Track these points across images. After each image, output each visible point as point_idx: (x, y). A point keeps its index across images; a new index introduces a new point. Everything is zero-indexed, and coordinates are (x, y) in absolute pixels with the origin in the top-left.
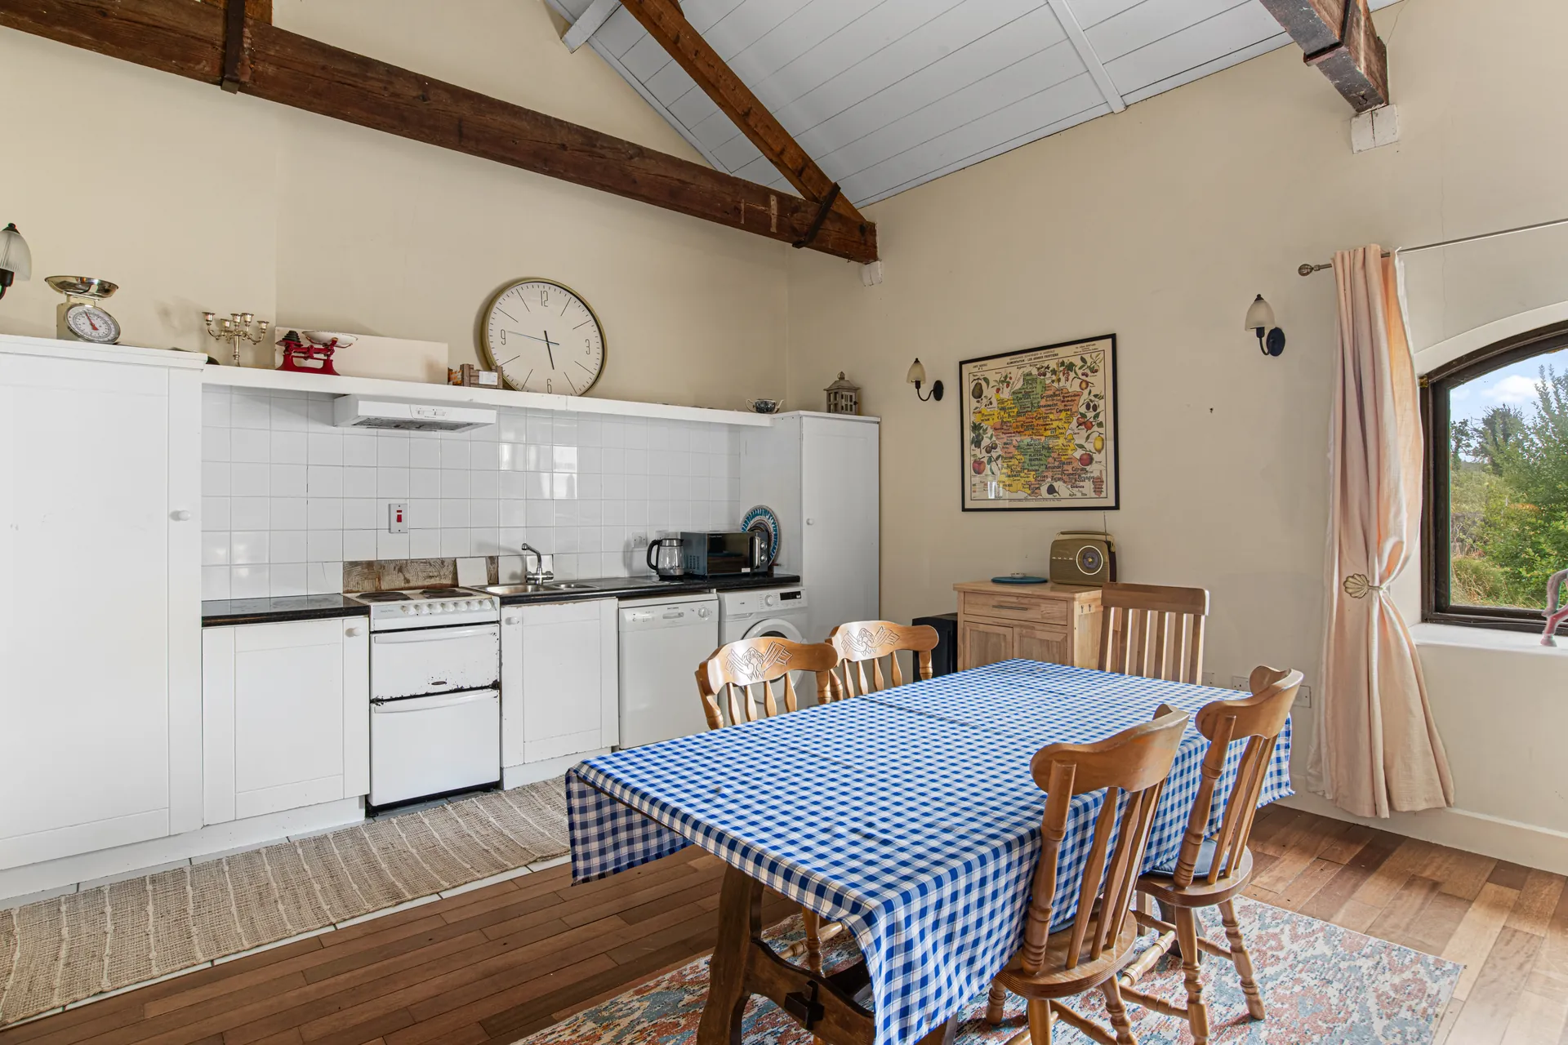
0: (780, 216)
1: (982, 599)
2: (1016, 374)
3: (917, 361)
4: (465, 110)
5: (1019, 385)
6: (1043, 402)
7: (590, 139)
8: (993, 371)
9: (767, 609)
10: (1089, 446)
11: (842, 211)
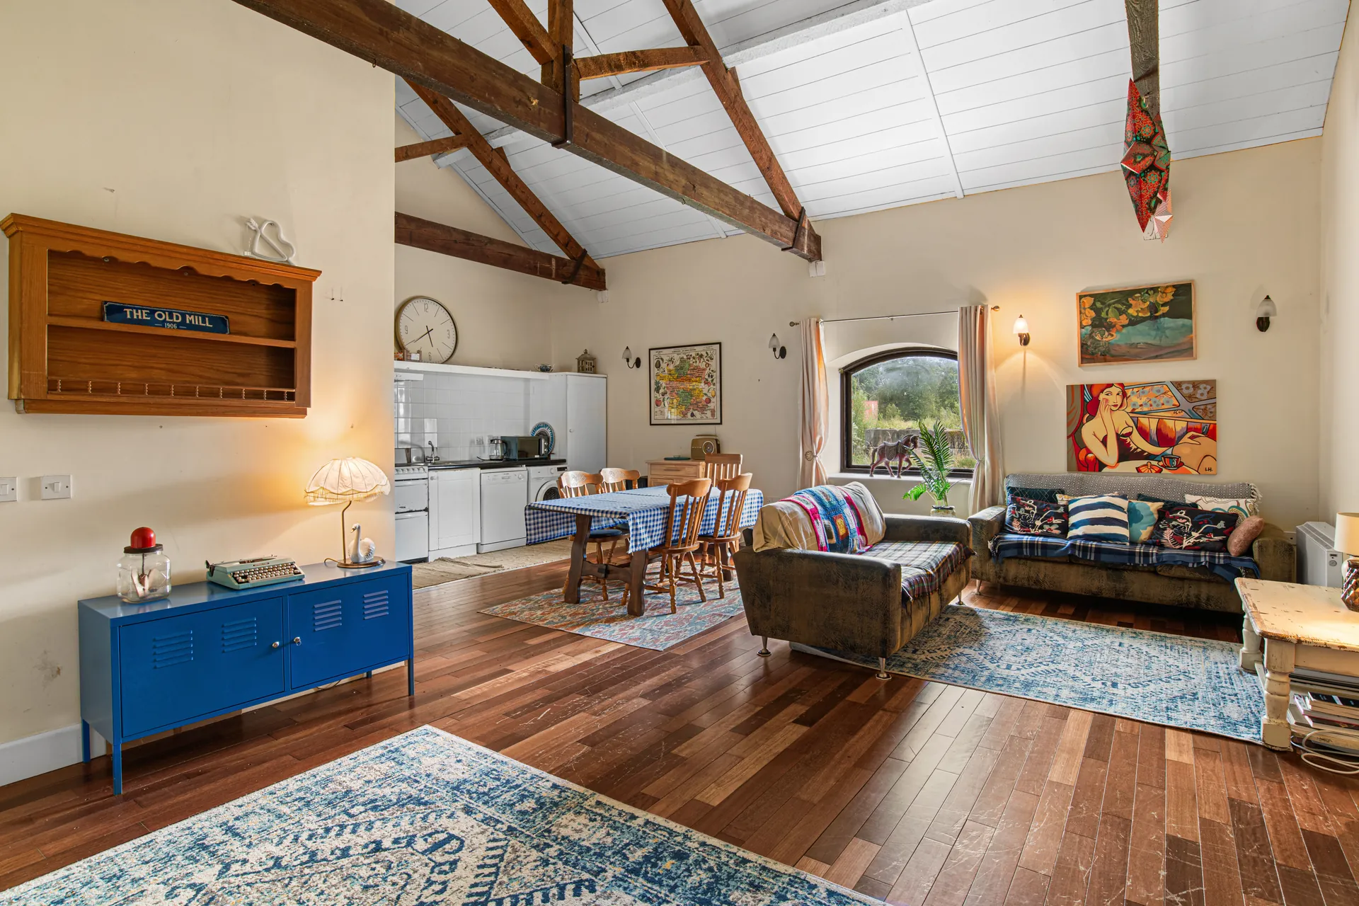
0: (556, 269)
1: (658, 467)
2: (677, 357)
3: (627, 348)
4: (413, 227)
5: (678, 363)
6: (689, 372)
7: (467, 236)
8: (666, 355)
9: (551, 476)
10: (709, 395)
11: (587, 264)
